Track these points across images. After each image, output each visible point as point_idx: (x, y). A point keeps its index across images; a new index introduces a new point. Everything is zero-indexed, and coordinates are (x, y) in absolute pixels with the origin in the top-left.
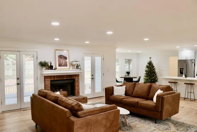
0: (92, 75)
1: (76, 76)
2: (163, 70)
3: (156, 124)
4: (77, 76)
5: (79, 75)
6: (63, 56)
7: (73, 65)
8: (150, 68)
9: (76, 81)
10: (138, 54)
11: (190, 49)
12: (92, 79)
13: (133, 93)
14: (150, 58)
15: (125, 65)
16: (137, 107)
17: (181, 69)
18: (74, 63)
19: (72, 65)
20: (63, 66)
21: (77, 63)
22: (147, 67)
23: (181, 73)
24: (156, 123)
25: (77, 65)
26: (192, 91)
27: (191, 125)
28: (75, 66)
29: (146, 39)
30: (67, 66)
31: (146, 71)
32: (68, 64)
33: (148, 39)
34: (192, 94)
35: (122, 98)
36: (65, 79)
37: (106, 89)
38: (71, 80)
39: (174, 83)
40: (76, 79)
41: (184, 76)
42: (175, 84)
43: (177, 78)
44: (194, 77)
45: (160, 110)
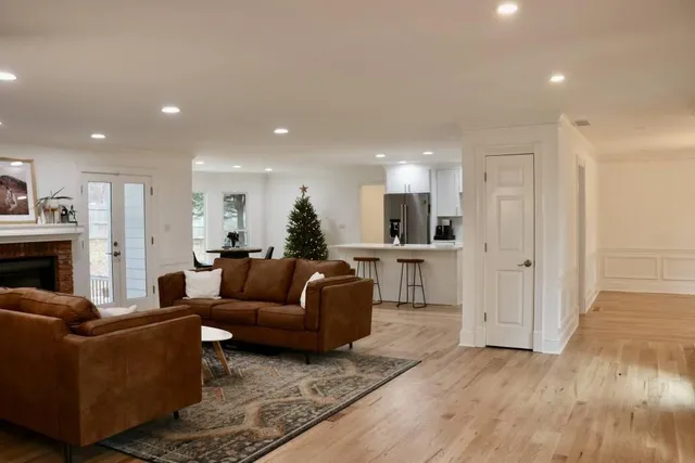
0: (116, 244)
1: (62, 246)
2: (342, 227)
3: (309, 366)
4: (65, 245)
5: (69, 242)
6: (13, 180)
7: (49, 211)
8: (304, 219)
9: (61, 262)
10: (266, 178)
11: (417, 164)
12: (116, 254)
13: (246, 289)
14: (304, 189)
15: (227, 214)
16: (256, 324)
17: (392, 221)
18: (53, 204)
19: (46, 211)
20: (13, 213)
21: (62, 202)
22: (295, 217)
23: (393, 232)
24: (308, 363)
25: (65, 210)
26: (418, 282)
27: (397, 360)
28: (57, 214)
29: (280, 131)
30: (28, 214)
31: (291, 231)
32: (31, 205)
33: (285, 131)
34: (418, 290)
35: (211, 302)
36: (22, 255)
37: (161, 281)
38: (45, 258)
39: (369, 260)
40: (60, 257)
41: (397, 240)
42: (372, 263)
43: (382, 245)
44: (429, 243)
45: (317, 326)
